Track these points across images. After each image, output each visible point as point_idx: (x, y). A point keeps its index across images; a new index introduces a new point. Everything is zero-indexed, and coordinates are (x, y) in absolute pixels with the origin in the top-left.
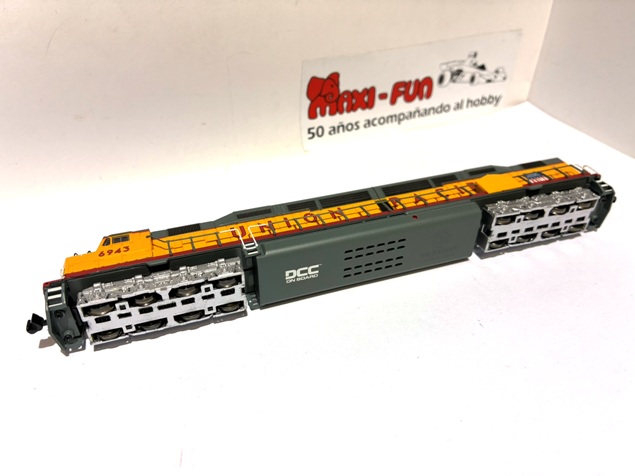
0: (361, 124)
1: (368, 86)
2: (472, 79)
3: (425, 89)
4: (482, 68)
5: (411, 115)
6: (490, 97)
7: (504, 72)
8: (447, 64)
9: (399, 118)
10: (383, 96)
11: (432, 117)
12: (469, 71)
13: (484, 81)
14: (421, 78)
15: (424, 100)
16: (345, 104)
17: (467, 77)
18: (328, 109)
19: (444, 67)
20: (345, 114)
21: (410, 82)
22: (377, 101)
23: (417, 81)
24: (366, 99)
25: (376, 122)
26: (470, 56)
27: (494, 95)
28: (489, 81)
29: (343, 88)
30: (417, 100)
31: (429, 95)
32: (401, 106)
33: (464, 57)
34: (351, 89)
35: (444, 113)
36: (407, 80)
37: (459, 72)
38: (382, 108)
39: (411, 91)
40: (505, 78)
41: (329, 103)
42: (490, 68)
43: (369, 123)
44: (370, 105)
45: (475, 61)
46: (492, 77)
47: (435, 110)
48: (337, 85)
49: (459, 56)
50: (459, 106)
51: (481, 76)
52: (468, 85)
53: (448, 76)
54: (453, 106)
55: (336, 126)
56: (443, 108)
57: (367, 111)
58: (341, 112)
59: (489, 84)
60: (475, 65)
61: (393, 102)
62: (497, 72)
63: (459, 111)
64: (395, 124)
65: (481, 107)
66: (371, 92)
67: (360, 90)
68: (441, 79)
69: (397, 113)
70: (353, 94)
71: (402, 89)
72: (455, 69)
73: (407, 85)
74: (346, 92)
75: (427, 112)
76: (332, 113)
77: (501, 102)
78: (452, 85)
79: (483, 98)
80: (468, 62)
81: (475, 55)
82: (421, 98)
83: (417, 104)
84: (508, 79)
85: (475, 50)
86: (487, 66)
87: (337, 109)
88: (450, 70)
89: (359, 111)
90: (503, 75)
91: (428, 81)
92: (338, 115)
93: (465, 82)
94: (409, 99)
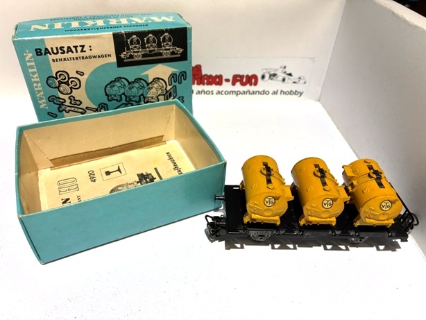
0: (215, 92)
1: (218, 74)
2: (284, 80)
3: (253, 80)
4: (290, 75)
5: (244, 93)
6: (296, 91)
7: (304, 79)
8: (266, 69)
9: (237, 93)
10: (227, 80)
11: (257, 96)
12: (281, 75)
14: (250, 75)
15: (253, 86)
16: (206, 81)
17: (281, 78)
18: (196, 82)
19: (265, 71)
20: (206, 86)
21: (243, 76)
22: (224, 82)
23: (247, 76)
24: (217, 80)
25: (223, 93)
26: (281, 67)
27: (299, 91)
28: (295, 82)
29: (204, 72)
30: (248, 85)
31: (256, 84)
32: (238, 87)
33: (278, 68)
34: (209, 74)
35: (265, 95)
36: (241, 74)
37: (275, 75)
38: (227, 86)
39: (244, 80)
40: (305, 83)
41: (197, 79)
42: (295, 76)
43: (219, 93)
44: (220, 83)
45: (284, 70)
46: (297, 81)
47: (260, 93)
48: (201, 71)
49: (275, 66)
50: (275, 93)
51: (289, 79)
52: (281, 83)
53: (267, 76)
54: (271, 93)
55: (200, 90)
56: (264, 92)
57: (218, 86)
58: (204, 84)
59: (295, 84)
60: (285, 72)
61: (234, 84)
62: (300, 78)
63: (275, 96)
64: (235, 96)
65: (289, 95)
66: (220, 77)
67: (214, 75)
68: (263, 77)
69: (236, 90)
70: (210, 77)
71: (239, 78)
72: (272, 73)
73: (242, 77)
74: (206, 75)
75: (254, 93)
76: (198, 84)
77: (303, 95)
78: (270, 81)
79: (291, 91)
81: (285, 67)
82: (251, 85)
83: (247, 87)
84: (307, 83)
85: (285, 65)
87: (201, 82)
88: (269, 73)
89: (214, 85)
91: (255, 77)
92: (201, 86)
93: (279, 81)
94: (243, 84)
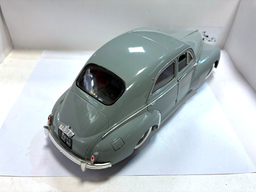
13: (207, 40)
80: (202, 34)
86: (209, 36)
90: (214, 40)
